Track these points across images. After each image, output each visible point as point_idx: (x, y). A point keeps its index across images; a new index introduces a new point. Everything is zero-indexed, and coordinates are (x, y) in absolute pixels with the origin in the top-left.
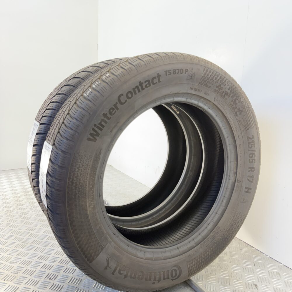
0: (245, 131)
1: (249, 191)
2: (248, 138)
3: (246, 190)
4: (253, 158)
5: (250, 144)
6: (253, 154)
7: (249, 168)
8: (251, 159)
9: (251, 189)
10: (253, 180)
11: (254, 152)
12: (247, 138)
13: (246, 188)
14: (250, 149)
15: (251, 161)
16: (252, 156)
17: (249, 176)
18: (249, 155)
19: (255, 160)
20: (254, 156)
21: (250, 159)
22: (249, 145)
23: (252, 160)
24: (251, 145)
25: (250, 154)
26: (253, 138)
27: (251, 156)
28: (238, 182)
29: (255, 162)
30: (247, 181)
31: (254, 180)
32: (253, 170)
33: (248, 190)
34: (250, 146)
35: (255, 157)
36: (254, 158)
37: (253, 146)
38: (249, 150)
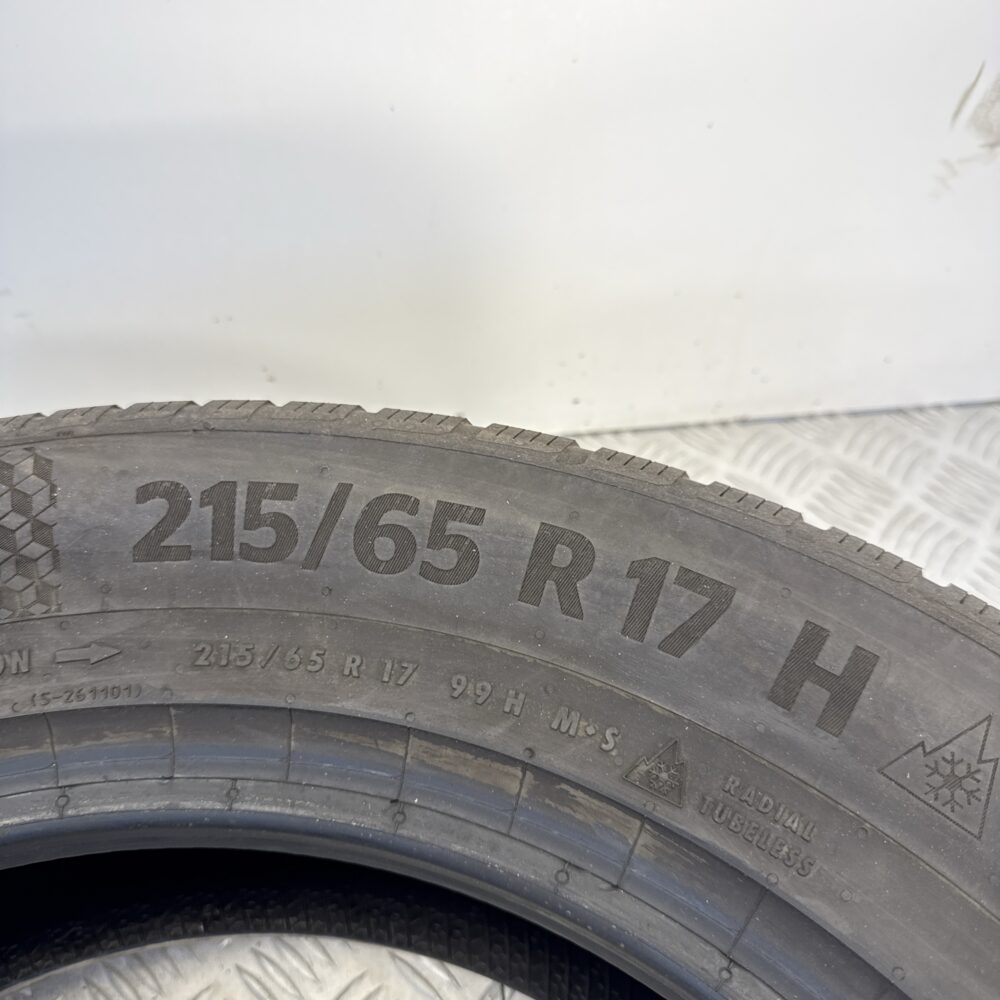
0: (53, 578)
1: (834, 657)
2: (151, 547)
3: (815, 695)
4: (420, 524)
5: (241, 536)
6: (369, 525)
7: (531, 591)
8: (425, 554)
9: (813, 637)
10: (690, 580)
11: (353, 510)
12: (155, 566)
13: (783, 696)
14: (300, 552)
15: (447, 558)
16: (393, 530)
17: (638, 620)
18: (375, 564)
19: (446, 511)
20: (391, 517)
21: (428, 571)
22: (248, 552)
23: (438, 538)
24: (249, 525)
25: (366, 557)
26: (175, 494)
27: (385, 547)
28: (676, 793)
29: (478, 516)
30: (691, 653)
31: (697, 566)
32: (563, 556)
33: (824, 678)
34: (264, 537)
35: (411, 505)
36: (426, 517)
37: (268, 506)
38: (314, 559)
